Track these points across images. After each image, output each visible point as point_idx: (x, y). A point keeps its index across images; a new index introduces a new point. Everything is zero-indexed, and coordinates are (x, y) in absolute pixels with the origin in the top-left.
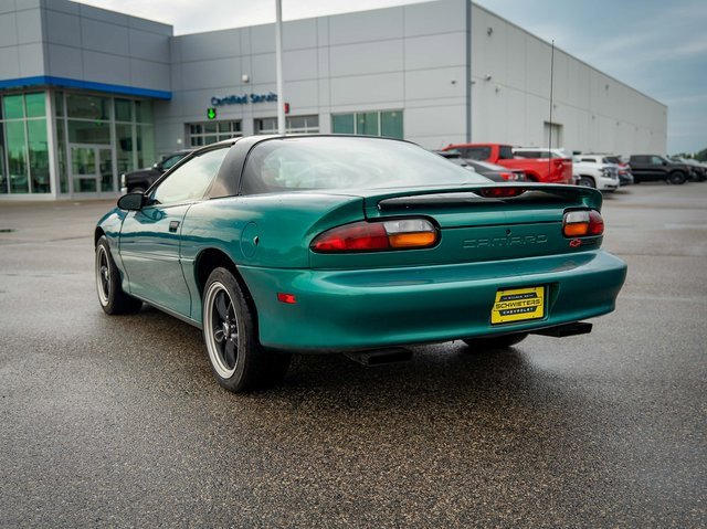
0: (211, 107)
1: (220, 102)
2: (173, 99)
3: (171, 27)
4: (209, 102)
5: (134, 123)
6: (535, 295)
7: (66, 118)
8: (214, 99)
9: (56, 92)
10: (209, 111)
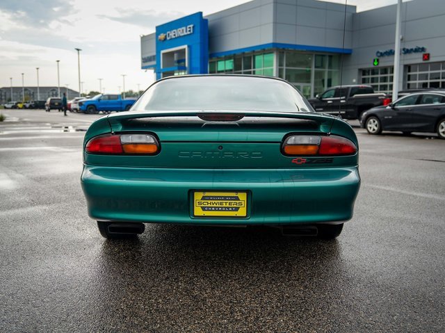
0: (376, 58)
1: (382, 55)
2: (353, 54)
3: (355, 7)
4: (375, 54)
5: (327, 70)
6: (237, 199)
7: (285, 68)
8: (378, 52)
9: (280, 52)
10: (374, 60)
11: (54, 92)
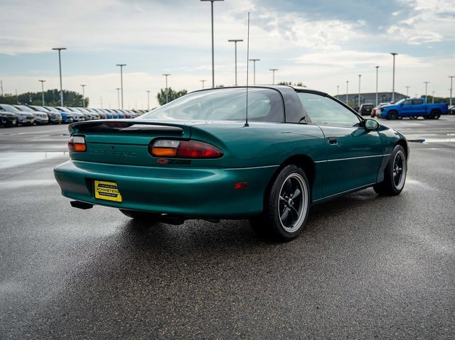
6: (116, 188)
11: (385, 98)
